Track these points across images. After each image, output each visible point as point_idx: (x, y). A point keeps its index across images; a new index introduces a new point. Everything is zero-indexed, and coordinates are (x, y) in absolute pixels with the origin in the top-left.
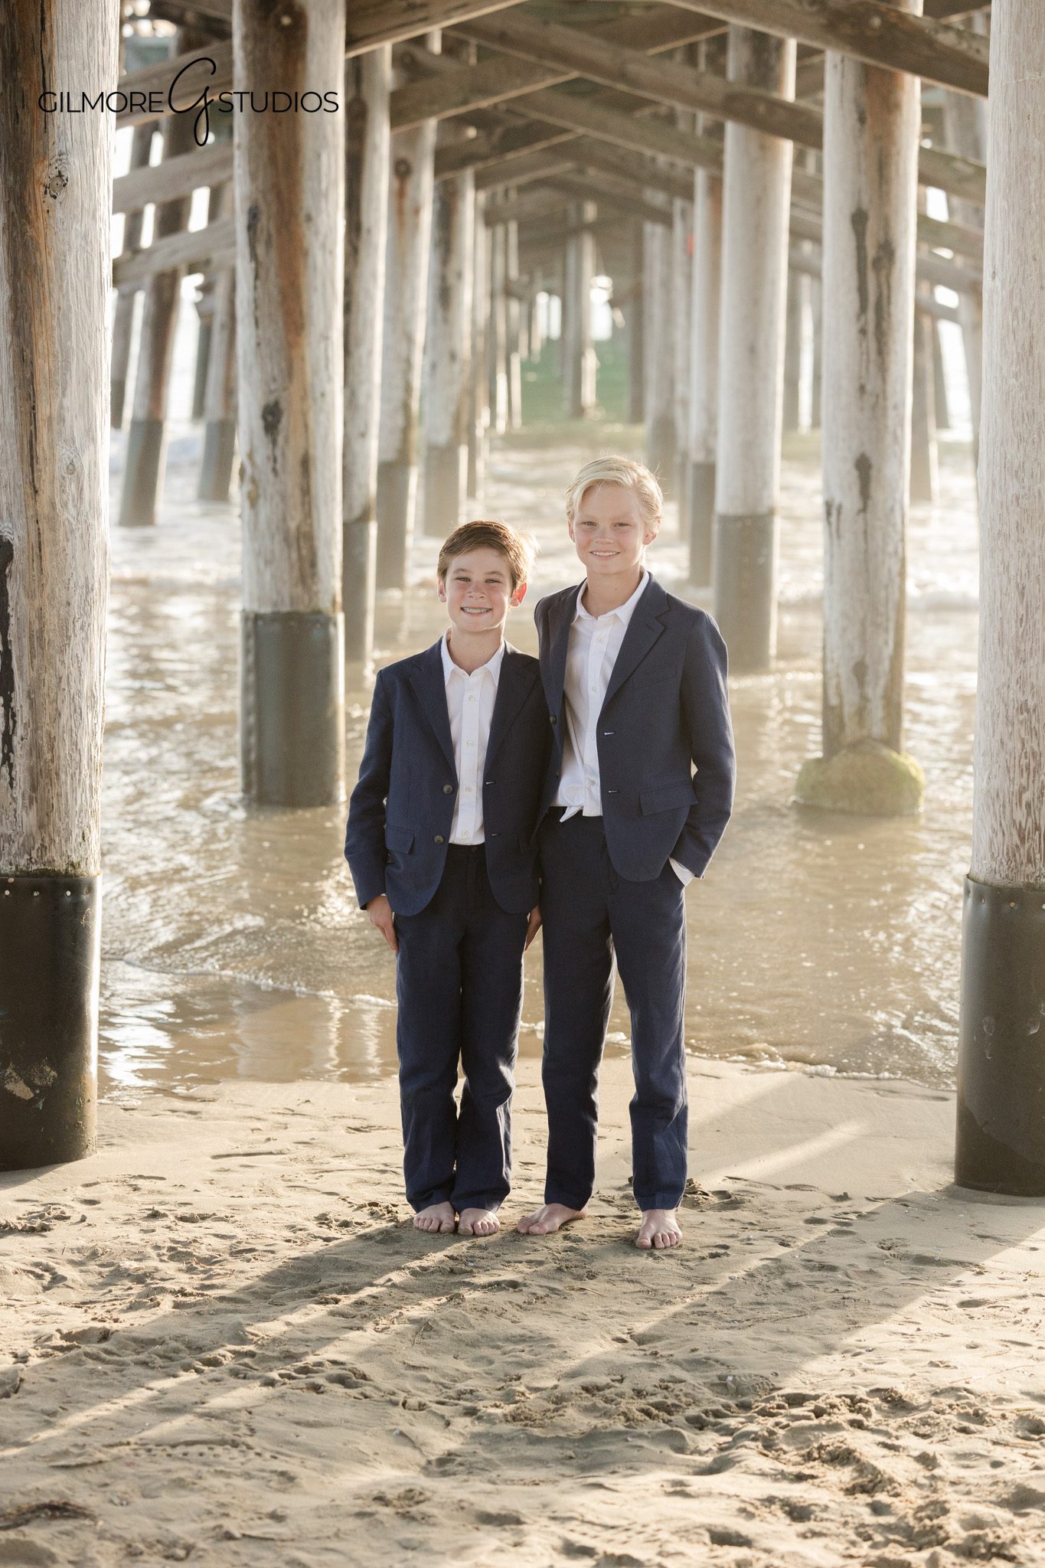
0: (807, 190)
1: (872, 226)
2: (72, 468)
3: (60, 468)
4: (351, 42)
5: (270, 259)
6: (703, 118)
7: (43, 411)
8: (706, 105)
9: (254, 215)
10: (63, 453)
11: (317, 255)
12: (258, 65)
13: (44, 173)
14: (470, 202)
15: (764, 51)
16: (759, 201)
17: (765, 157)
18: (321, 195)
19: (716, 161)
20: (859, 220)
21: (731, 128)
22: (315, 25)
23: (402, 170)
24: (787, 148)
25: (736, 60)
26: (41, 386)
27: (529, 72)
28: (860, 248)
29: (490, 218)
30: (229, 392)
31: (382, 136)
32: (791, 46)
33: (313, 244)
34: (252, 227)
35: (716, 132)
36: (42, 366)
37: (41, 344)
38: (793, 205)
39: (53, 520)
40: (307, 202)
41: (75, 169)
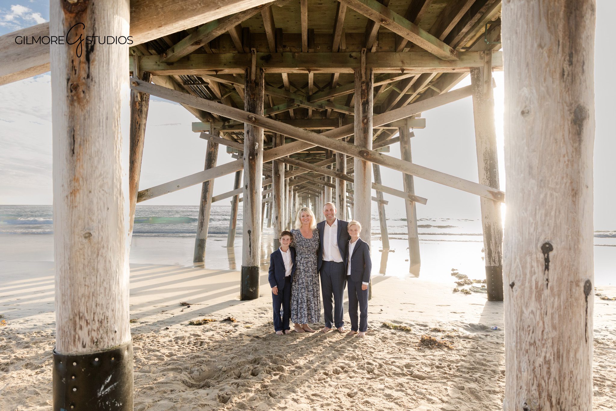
0: (334, 193)
3: (256, 223)
4: (285, 178)
5: (277, 201)
7: (254, 217)
8: (323, 184)
10: (256, 221)
11: (282, 200)
12: (275, 180)
13: (254, 191)
14: (297, 195)
15: (329, 178)
16: (329, 194)
17: (329, 190)
18: (282, 194)
19: (324, 190)
20: (340, 196)
22: (281, 176)
23: (290, 191)
24: (332, 188)
25: (326, 179)
26: (254, 214)
27: (304, 181)
28: (340, 199)
29: (299, 196)
30: (271, 216)
31: (288, 188)
32: (332, 177)
33: (281, 199)
34: (274, 197)
35: (324, 187)
36: (254, 212)
37: (254, 210)
39: (255, 228)
40: (280, 194)
41: (258, 191)
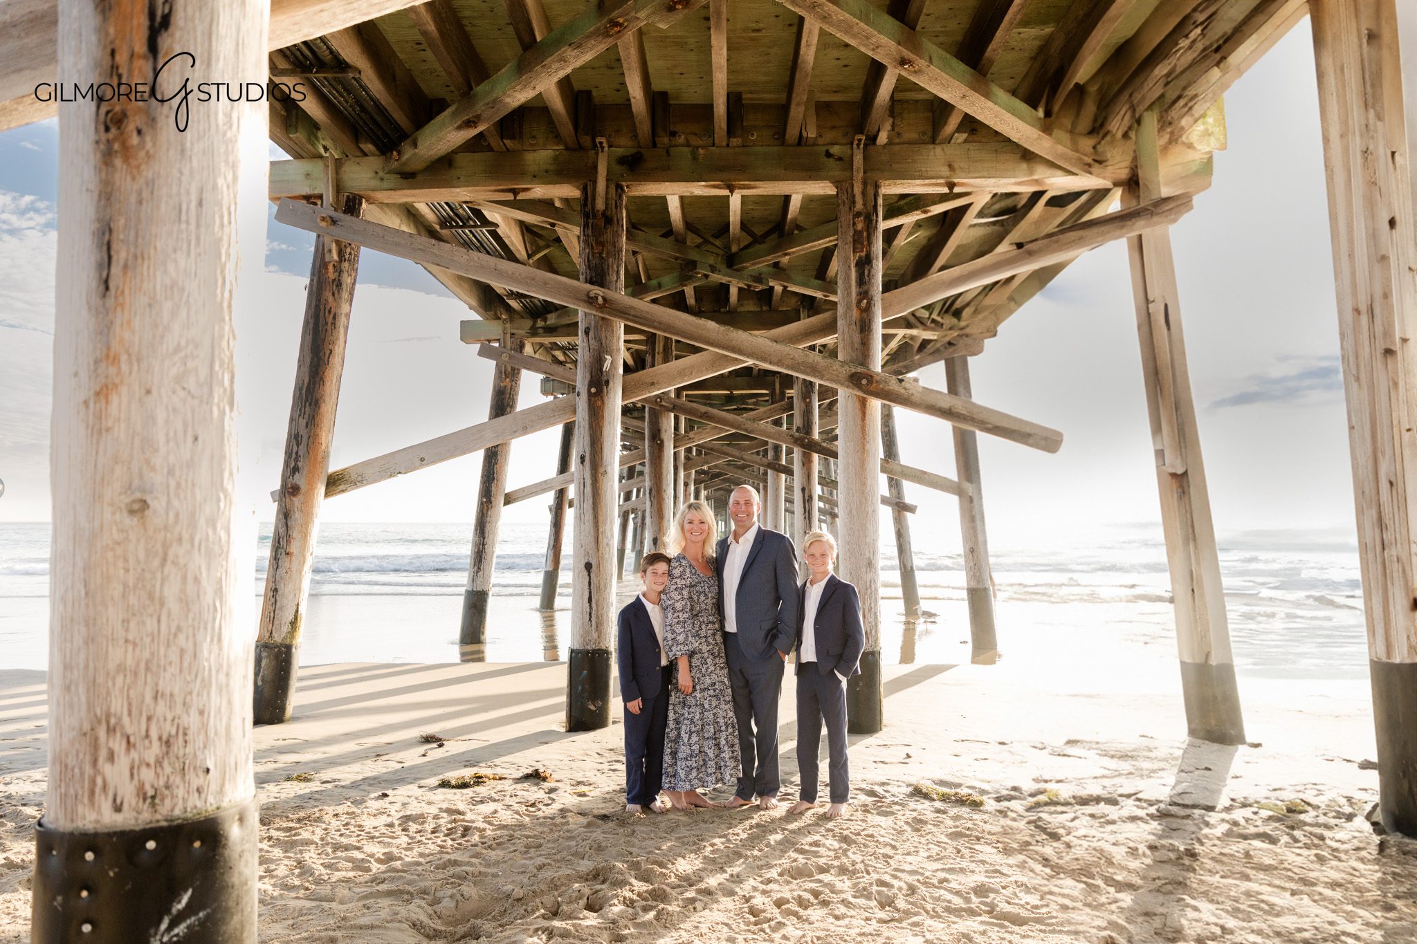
0: (789, 489)
1: (807, 491)
2: (608, 545)
3: (605, 544)
4: (675, 447)
5: (655, 502)
6: (762, 469)
7: (600, 530)
8: (763, 465)
9: (651, 490)
10: (605, 540)
11: (667, 500)
12: (652, 453)
13: (601, 470)
14: (703, 493)
15: (777, 449)
16: (777, 489)
17: (777, 479)
18: (668, 485)
19: (765, 481)
20: (803, 490)
21: (769, 471)
22: (666, 444)
23: (686, 484)
24: (783, 476)
25: (770, 454)
26: (600, 524)
27: (718, 458)
28: (804, 497)
29: (707, 498)
30: (642, 543)
31: (682, 474)
32: (784, 447)
33: (666, 497)
34: (650, 493)
35: (766, 474)
36: (600, 519)
37: (600, 513)
38: (786, 493)
39: (602, 558)
40: (664, 486)
41: (609, 470)
